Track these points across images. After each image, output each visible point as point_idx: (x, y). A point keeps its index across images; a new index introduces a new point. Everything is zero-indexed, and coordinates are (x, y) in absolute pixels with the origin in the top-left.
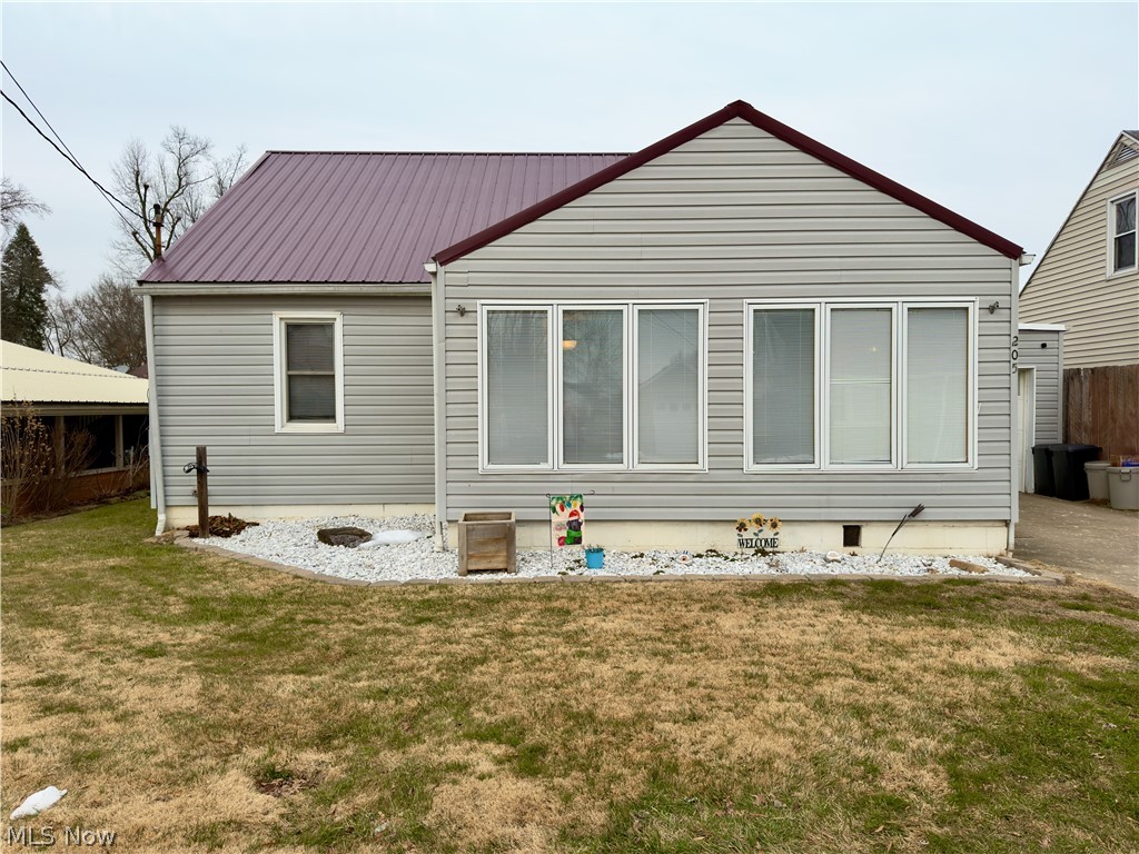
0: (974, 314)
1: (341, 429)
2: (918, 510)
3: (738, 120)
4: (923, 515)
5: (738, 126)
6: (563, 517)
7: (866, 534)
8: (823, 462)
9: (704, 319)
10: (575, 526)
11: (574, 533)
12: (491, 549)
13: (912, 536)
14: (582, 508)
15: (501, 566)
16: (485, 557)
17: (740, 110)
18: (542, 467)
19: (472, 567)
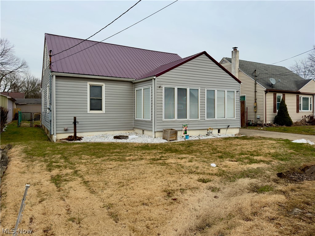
0: (235, 92)
1: (104, 112)
2: (229, 126)
3: (204, 55)
4: (230, 127)
5: (204, 56)
6: (184, 129)
7: (221, 131)
8: (216, 118)
9: (199, 91)
10: (186, 131)
11: (186, 132)
12: (173, 136)
13: (229, 131)
14: (187, 127)
15: (175, 139)
16: (172, 137)
17: (205, 53)
18: (174, 120)
19: (170, 140)
